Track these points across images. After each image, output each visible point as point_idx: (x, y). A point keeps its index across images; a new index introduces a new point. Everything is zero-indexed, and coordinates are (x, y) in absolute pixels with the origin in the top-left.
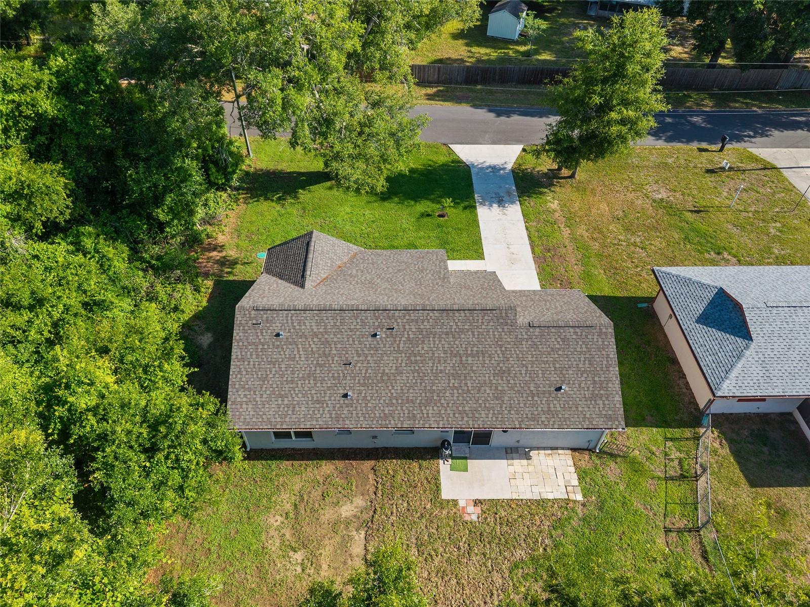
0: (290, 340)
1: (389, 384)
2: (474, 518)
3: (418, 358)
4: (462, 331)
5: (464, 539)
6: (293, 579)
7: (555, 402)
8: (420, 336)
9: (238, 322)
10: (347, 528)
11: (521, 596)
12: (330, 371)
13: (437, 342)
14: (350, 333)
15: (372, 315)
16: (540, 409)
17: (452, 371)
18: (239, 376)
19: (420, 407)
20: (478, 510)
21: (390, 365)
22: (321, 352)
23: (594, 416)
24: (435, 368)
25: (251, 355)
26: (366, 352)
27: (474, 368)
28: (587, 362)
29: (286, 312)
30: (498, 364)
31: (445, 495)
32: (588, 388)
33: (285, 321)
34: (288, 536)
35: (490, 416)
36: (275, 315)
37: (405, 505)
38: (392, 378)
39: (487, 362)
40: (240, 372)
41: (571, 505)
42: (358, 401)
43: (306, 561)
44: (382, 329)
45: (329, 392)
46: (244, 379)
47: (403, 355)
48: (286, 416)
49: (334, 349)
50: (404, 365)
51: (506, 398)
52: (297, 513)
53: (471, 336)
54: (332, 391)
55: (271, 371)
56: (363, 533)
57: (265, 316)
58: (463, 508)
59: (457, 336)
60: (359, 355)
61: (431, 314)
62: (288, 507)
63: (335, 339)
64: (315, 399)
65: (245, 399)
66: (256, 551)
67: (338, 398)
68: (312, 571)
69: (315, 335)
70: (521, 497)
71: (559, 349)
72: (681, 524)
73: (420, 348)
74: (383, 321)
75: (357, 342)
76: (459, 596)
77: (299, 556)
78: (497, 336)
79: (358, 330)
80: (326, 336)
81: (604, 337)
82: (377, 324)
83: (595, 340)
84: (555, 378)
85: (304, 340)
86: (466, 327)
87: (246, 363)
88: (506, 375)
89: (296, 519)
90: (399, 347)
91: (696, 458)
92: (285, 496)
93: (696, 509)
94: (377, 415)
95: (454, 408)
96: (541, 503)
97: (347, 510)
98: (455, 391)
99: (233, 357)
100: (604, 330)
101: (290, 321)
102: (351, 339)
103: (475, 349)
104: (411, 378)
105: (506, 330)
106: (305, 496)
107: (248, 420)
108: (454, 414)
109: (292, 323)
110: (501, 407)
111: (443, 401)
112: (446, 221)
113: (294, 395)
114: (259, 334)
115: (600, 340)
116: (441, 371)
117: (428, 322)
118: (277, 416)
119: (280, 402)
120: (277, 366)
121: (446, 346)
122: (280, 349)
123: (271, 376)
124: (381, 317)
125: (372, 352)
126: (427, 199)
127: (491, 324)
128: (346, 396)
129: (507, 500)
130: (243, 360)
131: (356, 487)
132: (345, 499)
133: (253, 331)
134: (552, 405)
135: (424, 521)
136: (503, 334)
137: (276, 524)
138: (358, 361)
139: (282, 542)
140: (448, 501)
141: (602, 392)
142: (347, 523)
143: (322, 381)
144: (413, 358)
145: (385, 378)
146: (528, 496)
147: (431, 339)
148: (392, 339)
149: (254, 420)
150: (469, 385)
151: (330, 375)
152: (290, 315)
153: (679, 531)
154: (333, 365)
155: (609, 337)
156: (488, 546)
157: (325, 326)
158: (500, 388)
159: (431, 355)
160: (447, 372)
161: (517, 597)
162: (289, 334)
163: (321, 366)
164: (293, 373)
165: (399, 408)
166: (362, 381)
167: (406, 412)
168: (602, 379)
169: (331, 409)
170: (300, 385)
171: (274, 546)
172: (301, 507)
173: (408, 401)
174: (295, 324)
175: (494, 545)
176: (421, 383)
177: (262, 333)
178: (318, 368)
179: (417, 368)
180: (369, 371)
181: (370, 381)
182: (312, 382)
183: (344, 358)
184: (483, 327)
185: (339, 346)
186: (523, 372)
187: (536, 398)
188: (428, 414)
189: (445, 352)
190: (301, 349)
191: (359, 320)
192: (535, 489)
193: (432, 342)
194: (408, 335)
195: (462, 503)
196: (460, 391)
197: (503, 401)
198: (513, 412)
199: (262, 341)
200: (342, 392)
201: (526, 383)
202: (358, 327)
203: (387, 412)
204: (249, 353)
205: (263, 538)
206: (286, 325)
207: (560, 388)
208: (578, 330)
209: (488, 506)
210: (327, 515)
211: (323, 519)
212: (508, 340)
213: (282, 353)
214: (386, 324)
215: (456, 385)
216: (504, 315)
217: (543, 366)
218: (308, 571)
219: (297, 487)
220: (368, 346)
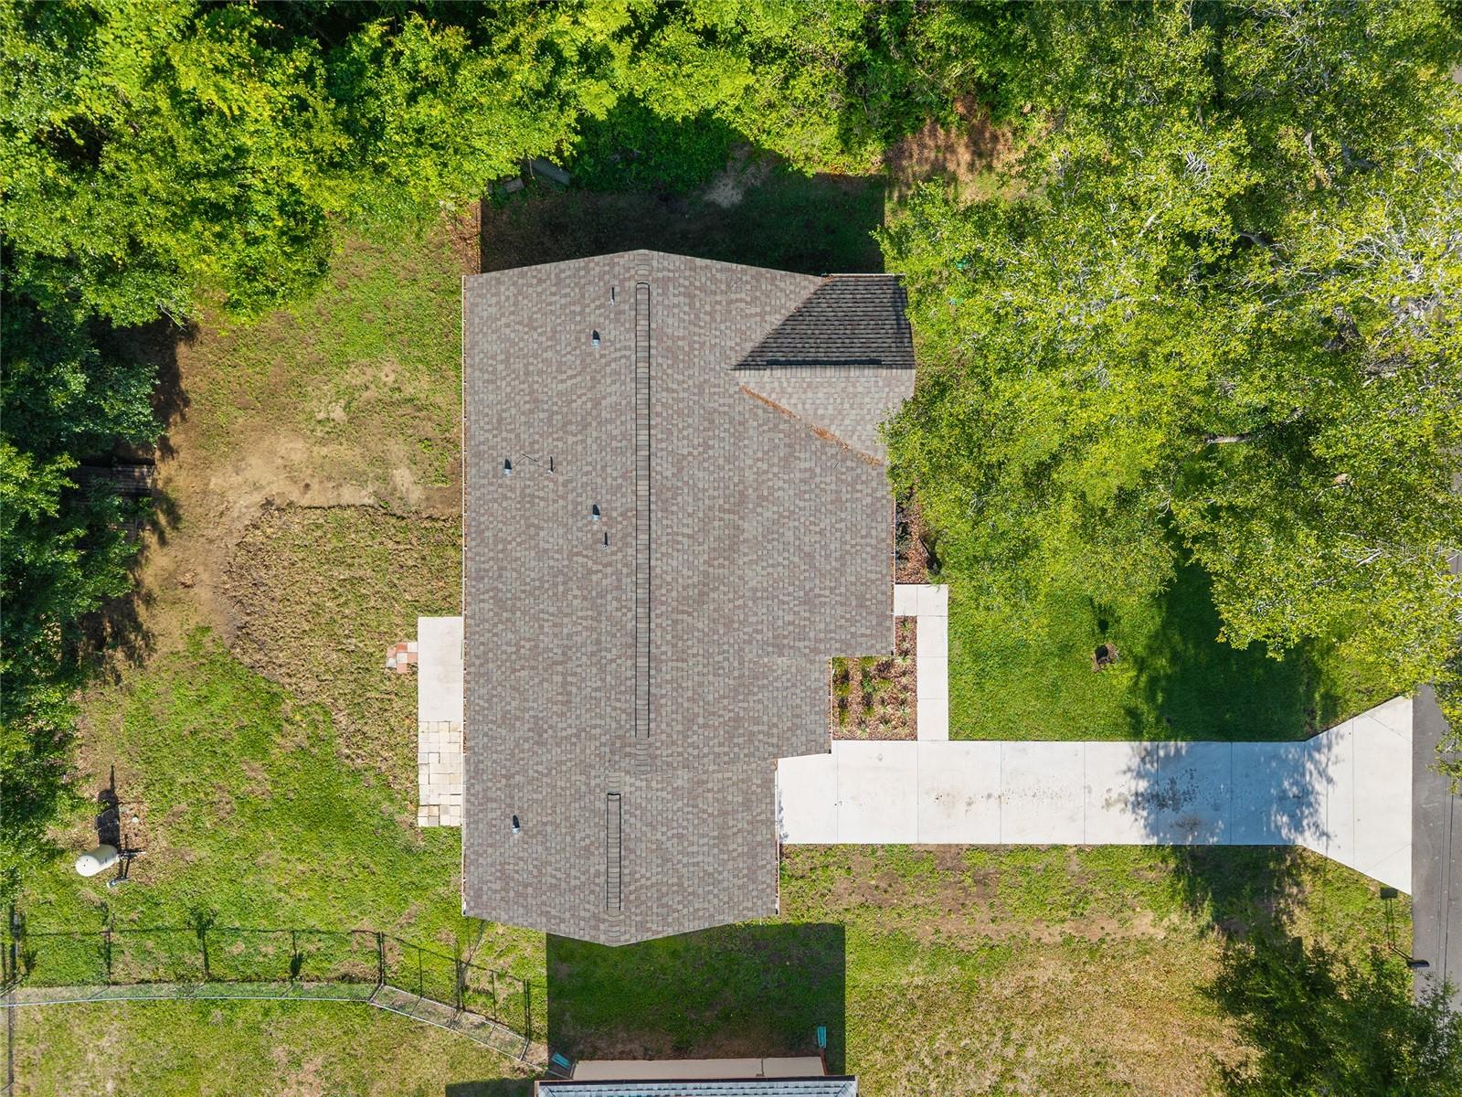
0: (588, 360)
1: (523, 537)
2: (391, 662)
3: (561, 588)
4: (602, 670)
5: (361, 645)
6: (308, 409)
7: (499, 812)
8: (594, 593)
9: (616, 260)
10: (377, 478)
11: (291, 715)
12: (542, 436)
13: (584, 623)
14: (599, 467)
15: (629, 505)
16: (490, 784)
17: (541, 645)
18: (535, 281)
19: (492, 590)
20: (402, 670)
21: (551, 540)
22: (570, 417)
23: (481, 869)
24: (546, 617)
25: (565, 296)
26: (570, 497)
27: (545, 684)
28: (554, 881)
29: (633, 345)
30: (551, 727)
31: (424, 622)
32: (517, 872)
33: (618, 346)
34: (366, 394)
35: (481, 702)
36: (627, 326)
37: (410, 563)
38: (533, 543)
39: (555, 708)
40: (540, 281)
41: (411, 807)
42: (500, 486)
43: (332, 424)
44: (605, 524)
45: (513, 436)
46: (530, 290)
47: (566, 563)
48: (481, 370)
49: (575, 439)
50: (551, 563)
51: (504, 732)
52: (398, 404)
53: (594, 686)
54: (514, 441)
55: (540, 335)
56: (371, 501)
57: (627, 307)
58: (405, 648)
59: (594, 660)
60: (565, 484)
61: (630, 615)
62: (409, 391)
63: (589, 441)
64: (504, 415)
65: (503, 298)
66: (344, 354)
67: (504, 452)
68: (319, 434)
69: (597, 403)
70: (420, 735)
71: (573, 838)
72: (390, 959)
73: (576, 592)
74: (620, 527)
75: (585, 479)
76: (289, 631)
77: (338, 413)
78: (593, 731)
79: (604, 480)
80: (594, 424)
81: (592, 923)
82: (614, 514)
83: (587, 906)
84: (530, 820)
85: (589, 384)
86: (609, 678)
87: (554, 289)
88: (536, 738)
89: (393, 404)
90: (577, 554)
91: (494, 1021)
92: (425, 382)
93: (413, 991)
94: (482, 519)
95: (491, 646)
96: (411, 764)
97: (403, 477)
98: (514, 649)
99: (563, 265)
100: (602, 927)
101: (618, 354)
102: (590, 468)
103: (574, 690)
104: (533, 575)
105: (603, 749)
106: (424, 413)
107: (476, 310)
108: (483, 644)
109: (615, 360)
110: (492, 722)
111: (500, 627)
112: (1086, 667)
113: (508, 379)
114: (598, 303)
115: (587, 915)
116: (541, 627)
117: (617, 610)
118: (481, 355)
119: (499, 358)
120: (549, 343)
121: (579, 639)
122: (574, 344)
123: (535, 336)
124: (625, 523)
125: (570, 507)
126: (1166, 625)
127: (614, 725)
128: (508, 465)
129: (416, 714)
130: (558, 283)
131: (440, 489)
132: (421, 473)
133: (603, 290)
134: (494, 805)
135: (387, 589)
136: (598, 744)
137: (382, 375)
138: (556, 483)
139: (355, 388)
140: (415, 626)
141: (512, 894)
142: (385, 479)
143: (528, 424)
144: (560, 579)
145: (532, 531)
146: (423, 747)
147: (590, 613)
148: (590, 542)
149: (477, 320)
150: (523, 673)
151: (537, 437)
152: (628, 353)
153: (381, 955)
154: (550, 440)
155: (593, 932)
156: (351, 678)
157: (611, 421)
158: (518, 724)
159: (567, 610)
160: (541, 637)
161: (289, 709)
162: (597, 356)
163: (550, 419)
164: (540, 373)
165: (491, 554)
166: (528, 491)
167: (487, 566)
168: (530, 900)
169: (491, 444)
170: (522, 386)
171: (352, 377)
172: (408, 409)
173: (501, 569)
174: (613, 365)
175: (353, 686)
176: (524, 591)
177: (598, 307)
178: (546, 414)
179: (546, 586)
180: (542, 504)
181: (528, 506)
182: (527, 406)
183: (560, 458)
184: (609, 709)
185: (580, 448)
186: (540, 768)
187: (504, 781)
188: (483, 601)
189: (569, 636)
190: (574, 381)
191: (620, 481)
192: (433, 758)
193: (584, 613)
194: (597, 572)
195: (411, 646)
196: (514, 657)
197: (499, 727)
198: (486, 739)
199: (587, 310)
200: (513, 459)
201: (524, 771)
202: (609, 480)
203: (487, 534)
204: (568, 290)
205: (365, 361)
206: (612, 349)
207: (517, 825)
208: (603, 879)
209: (406, 685)
210: (397, 448)
211: (391, 443)
212: (588, 751)
213: (569, 349)
214: (614, 531)
215: (523, 651)
216: (628, 749)
217: (550, 804)
218: (319, 428)
219: (439, 399)
220: (579, 500)
